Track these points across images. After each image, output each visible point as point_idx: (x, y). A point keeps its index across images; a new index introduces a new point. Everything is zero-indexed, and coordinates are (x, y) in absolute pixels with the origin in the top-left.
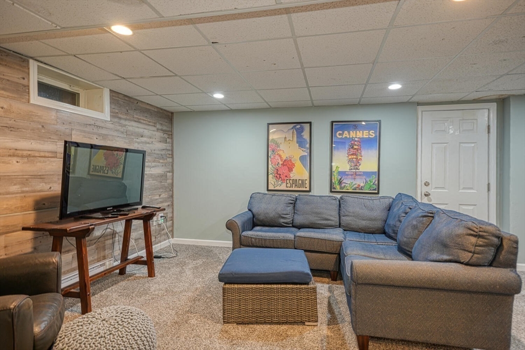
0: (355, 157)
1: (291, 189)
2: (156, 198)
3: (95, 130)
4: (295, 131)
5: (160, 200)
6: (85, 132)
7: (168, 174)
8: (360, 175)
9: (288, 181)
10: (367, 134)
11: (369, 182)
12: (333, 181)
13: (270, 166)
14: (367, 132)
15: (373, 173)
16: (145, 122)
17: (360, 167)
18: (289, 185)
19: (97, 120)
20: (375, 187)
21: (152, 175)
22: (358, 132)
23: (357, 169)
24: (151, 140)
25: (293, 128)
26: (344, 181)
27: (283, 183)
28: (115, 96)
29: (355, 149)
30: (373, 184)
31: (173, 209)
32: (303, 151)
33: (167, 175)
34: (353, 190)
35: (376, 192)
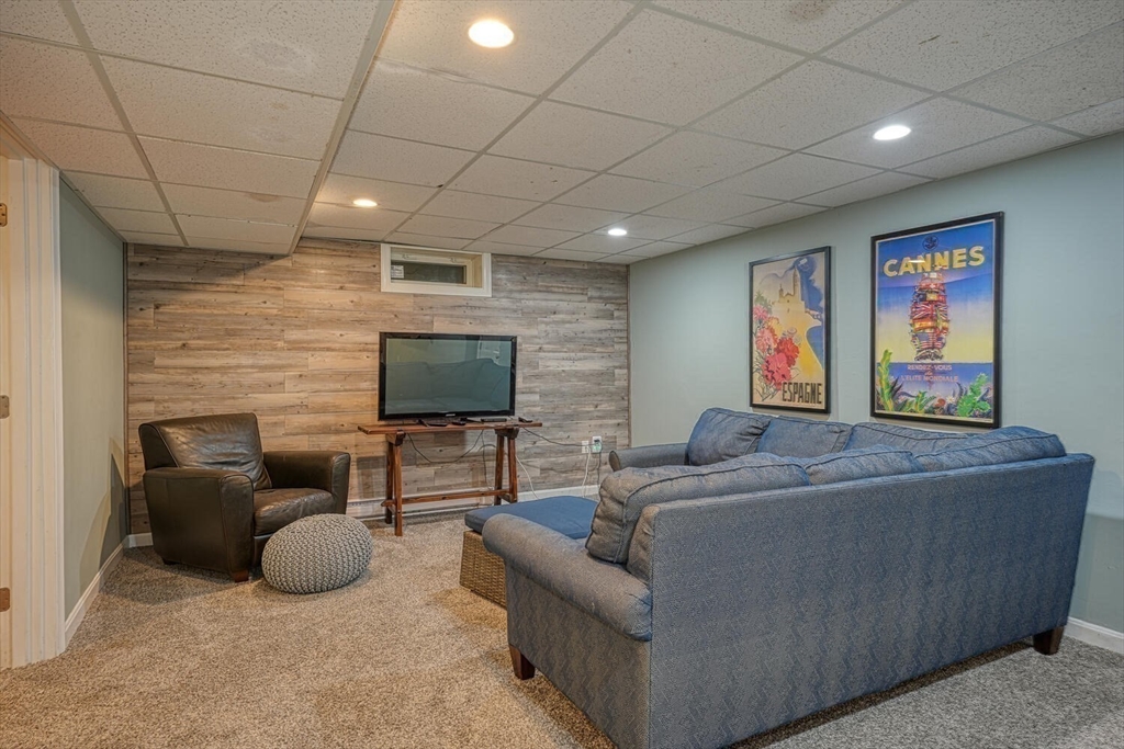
0: (930, 324)
1: (791, 404)
2: (587, 409)
3: (469, 312)
4: (798, 273)
5: (596, 414)
6: (452, 316)
7: (617, 371)
8: (944, 373)
9: (786, 386)
10: (964, 257)
11: (970, 393)
12: (878, 388)
13: (755, 354)
14: (964, 250)
15: (979, 367)
16: (561, 290)
17: (945, 351)
18: (788, 396)
19: (471, 298)
20: (988, 407)
21: (577, 372)
22: (938, 255)
23: (937, 357)
24: (574, 316)
25: (793, 267)
26: (904, 389)
27: (777, 390)
28: (499, 259)
29: (931, 302)
30: (982, 399)
31: (630, 431)
32: (813, 316)
33: (614, 373)
34: (926, 412)
35: (991, 421)
